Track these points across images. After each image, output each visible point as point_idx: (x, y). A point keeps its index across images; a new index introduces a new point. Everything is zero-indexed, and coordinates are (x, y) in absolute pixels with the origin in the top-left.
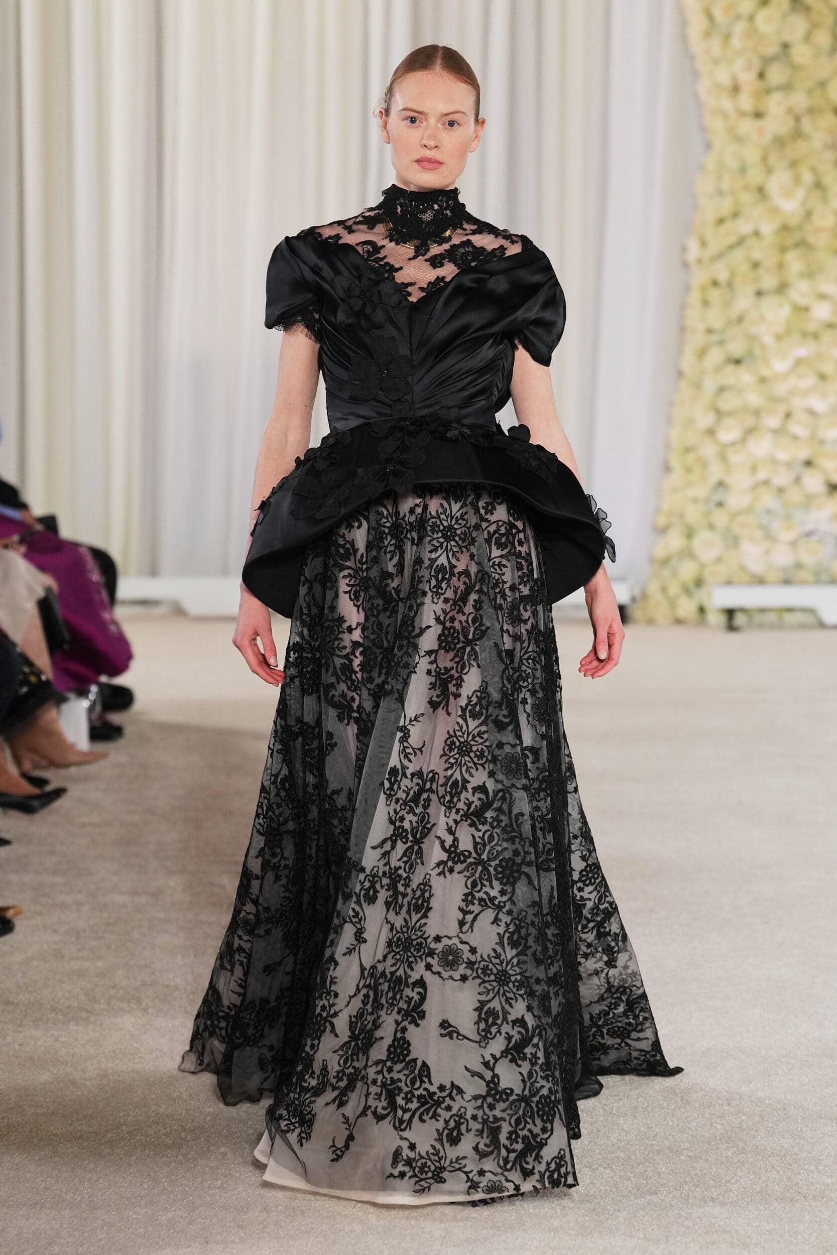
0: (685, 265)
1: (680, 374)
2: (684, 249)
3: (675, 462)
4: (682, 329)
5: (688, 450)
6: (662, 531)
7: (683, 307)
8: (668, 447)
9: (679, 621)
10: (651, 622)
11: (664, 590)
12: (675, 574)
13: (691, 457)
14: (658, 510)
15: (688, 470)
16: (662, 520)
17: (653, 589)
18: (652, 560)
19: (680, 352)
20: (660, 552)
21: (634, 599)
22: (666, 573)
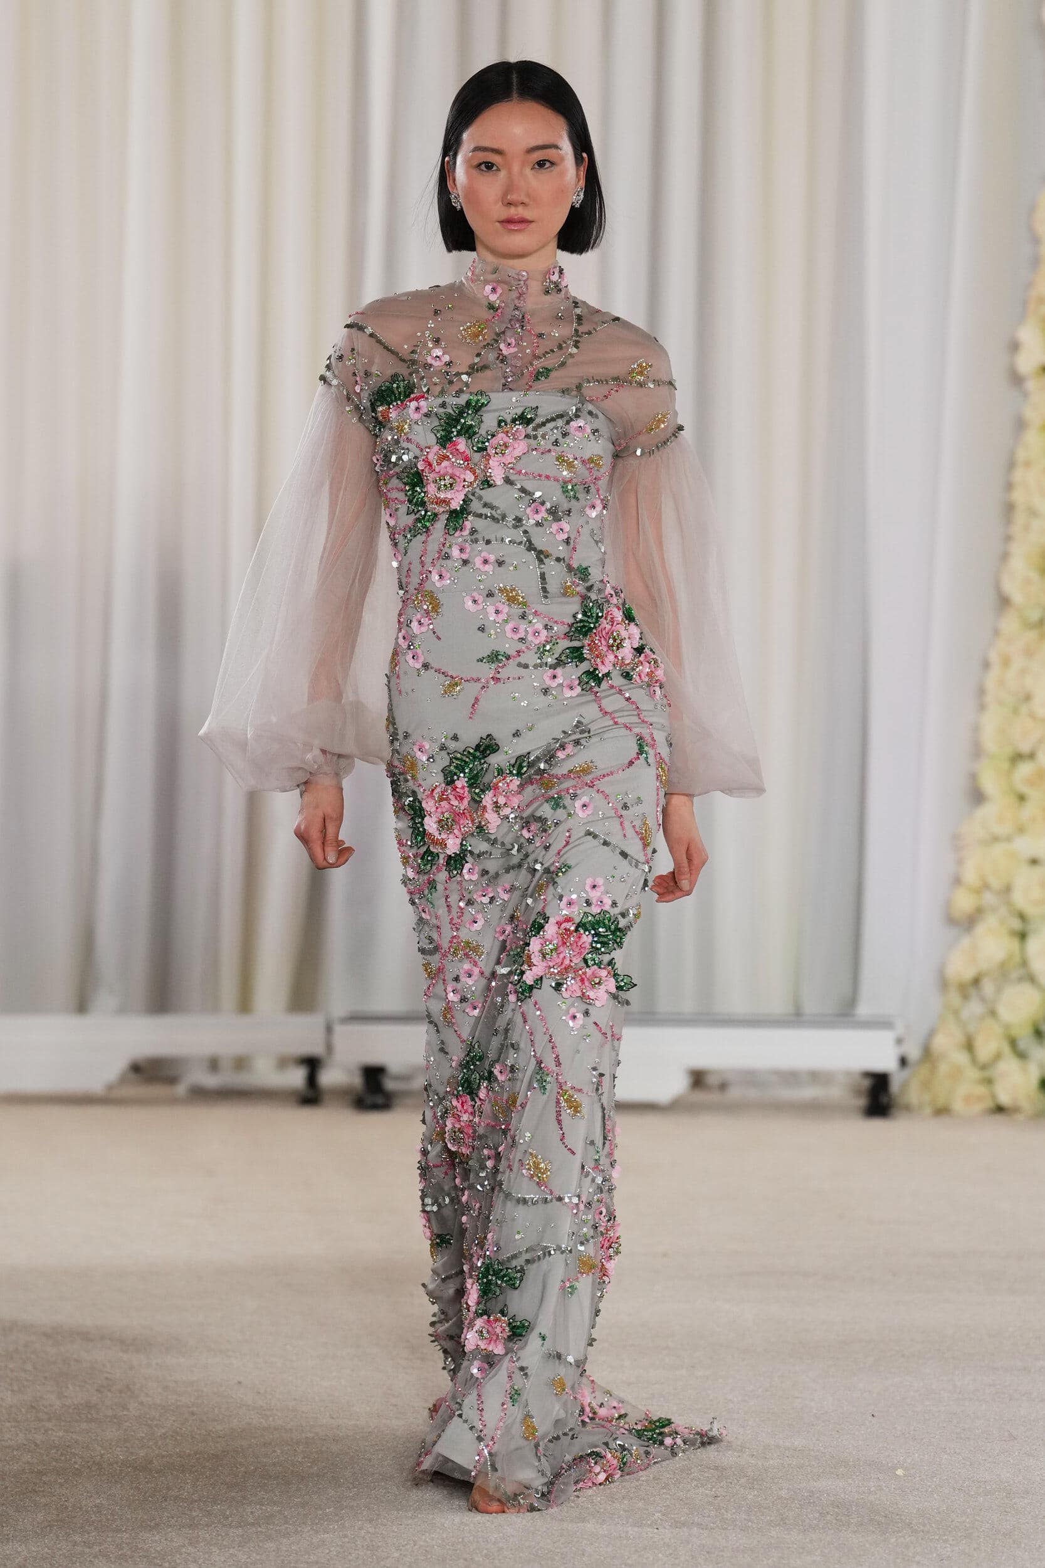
0: (1016, 379)
1: (1004, 602)
2: (1014, 347)
3: (990, 783)
4: (1009, 508)
5: (1017, 758)
6: (968, 922)
7: (1011, 465)
8: (977, 751)
9: (1000, 1109)
10: (942, 1111)
11: (969, 1046)
12: (993, 1013)
13: (1025, 769)
14: (957, 881)
15: (1022, 798)
16: (964, 902)
17: (946, 1042)
18: (944, 984)
19: (1005, 557)
20: (960, 968)
21: (903, 1062)
22: (975, 1007)
